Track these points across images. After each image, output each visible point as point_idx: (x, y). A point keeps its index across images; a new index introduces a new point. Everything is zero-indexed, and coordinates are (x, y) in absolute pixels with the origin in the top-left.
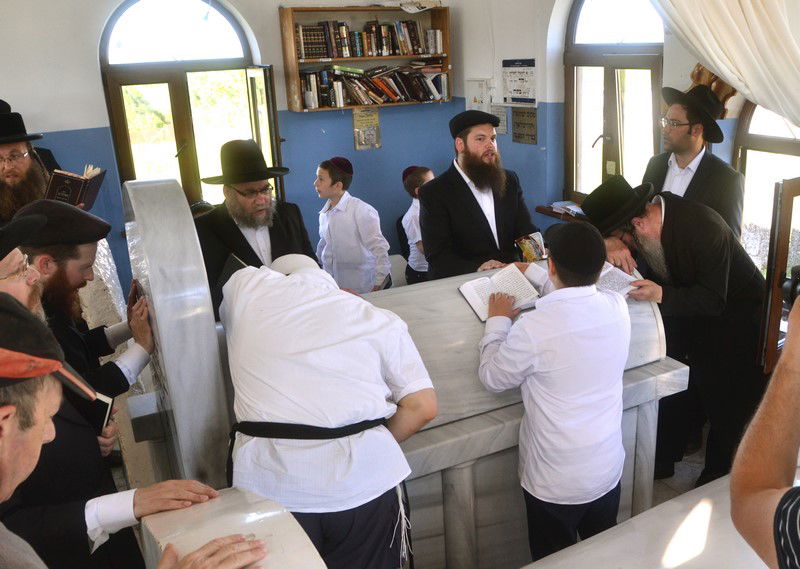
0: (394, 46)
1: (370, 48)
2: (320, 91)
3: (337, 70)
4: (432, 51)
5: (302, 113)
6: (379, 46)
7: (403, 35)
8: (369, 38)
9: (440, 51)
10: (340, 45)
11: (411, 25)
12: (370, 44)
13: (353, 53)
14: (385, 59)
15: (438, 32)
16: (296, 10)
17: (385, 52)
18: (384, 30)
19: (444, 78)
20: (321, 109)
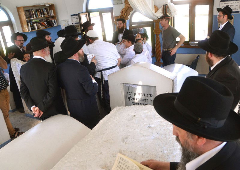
0: (44, 15)
1: (40, 15)
2: (31, 26)
3: (34, 21)
4: (51, 15)
5: (29, 32)
6: (41, 15)
7: (45, 12)
8: (39, 13)
9: (53, 15)
10: (33, 15)
11: (46, 9)
12: (39, 14)
13: (36, 17)
14: (43, 18)
15: (52, 10)
16: (24, 7)
17: (43, 16)
18: (42, 11)
19: (56, 20)
20: (32, 31)
